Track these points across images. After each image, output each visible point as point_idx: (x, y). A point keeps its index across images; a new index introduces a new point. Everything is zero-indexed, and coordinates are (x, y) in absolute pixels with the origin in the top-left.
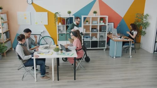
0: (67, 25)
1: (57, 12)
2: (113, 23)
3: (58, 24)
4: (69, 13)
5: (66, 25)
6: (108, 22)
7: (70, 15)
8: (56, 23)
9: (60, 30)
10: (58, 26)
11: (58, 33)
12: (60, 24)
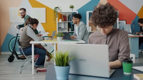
0: (69, 22)
1: (57, 7)
2: (125, 21)
3: (58, 21)
4: (72, 7)
5: (67, 22)
6: (119, 20)
7: (72, 10)
8: (56, 20)
9: (61, 28)
10: (58, 23)
11: (58, 31)
12: (60, 21)
